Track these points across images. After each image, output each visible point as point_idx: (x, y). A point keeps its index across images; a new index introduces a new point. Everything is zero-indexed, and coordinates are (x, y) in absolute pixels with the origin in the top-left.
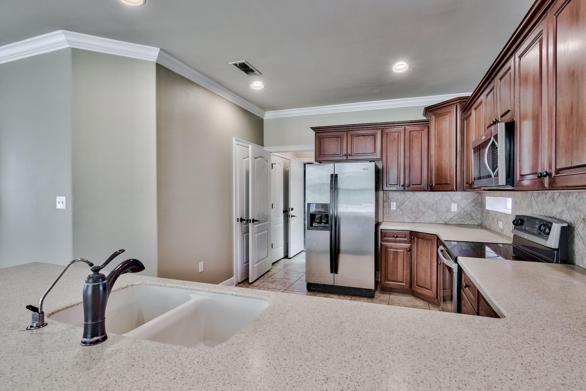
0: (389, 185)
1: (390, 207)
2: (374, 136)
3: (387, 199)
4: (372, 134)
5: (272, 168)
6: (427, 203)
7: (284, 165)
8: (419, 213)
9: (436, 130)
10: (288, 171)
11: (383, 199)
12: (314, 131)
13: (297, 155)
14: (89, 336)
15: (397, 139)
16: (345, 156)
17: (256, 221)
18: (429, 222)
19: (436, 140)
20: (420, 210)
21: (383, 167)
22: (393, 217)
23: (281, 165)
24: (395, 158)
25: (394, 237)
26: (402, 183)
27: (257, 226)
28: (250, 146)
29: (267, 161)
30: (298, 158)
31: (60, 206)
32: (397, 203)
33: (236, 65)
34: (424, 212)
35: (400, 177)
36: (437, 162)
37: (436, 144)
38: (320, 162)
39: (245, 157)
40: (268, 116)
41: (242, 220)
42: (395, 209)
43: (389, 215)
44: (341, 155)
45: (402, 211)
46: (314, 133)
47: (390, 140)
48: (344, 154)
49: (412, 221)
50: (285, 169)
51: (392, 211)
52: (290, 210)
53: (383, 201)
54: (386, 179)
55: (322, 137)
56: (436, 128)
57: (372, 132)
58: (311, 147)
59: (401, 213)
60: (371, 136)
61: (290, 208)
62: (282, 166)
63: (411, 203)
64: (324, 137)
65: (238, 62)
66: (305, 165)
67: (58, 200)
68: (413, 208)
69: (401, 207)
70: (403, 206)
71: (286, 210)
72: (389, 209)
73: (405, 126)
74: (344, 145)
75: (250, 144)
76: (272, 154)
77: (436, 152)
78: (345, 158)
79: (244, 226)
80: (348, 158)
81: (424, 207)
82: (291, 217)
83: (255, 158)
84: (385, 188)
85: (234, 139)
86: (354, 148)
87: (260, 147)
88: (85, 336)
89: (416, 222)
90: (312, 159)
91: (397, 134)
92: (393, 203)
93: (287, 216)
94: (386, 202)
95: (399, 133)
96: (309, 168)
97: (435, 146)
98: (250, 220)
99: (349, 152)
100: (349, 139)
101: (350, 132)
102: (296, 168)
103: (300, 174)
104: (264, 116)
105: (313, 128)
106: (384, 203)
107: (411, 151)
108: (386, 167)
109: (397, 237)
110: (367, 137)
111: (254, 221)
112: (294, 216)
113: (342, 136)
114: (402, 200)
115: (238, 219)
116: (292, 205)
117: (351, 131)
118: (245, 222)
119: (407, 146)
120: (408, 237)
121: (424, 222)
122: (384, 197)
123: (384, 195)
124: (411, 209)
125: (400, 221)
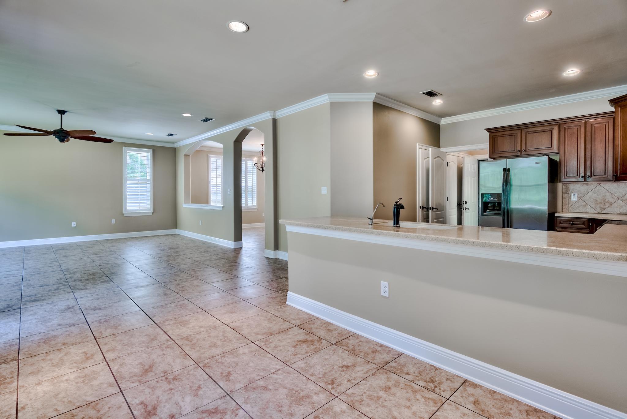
0: (567, 176)
1: (571, 198)
2: (550, 132)
3: (567, 190)
4: (549, 130)
5: (447, 166)
6: (616, 193)
7: (458, 164)
8: (606, 204)
9: (622, 121)
10: (462, 168)
11: (563, 191)
12: (488, 132)
13: (471, 153)
14: (395, 224)
15: (577, 133)
16: (519, 151)
17: (435, 209)
18: (619, 212)
19: (622, 131)
20: (607, 201)
21: (561, 160)
22: (574, 207)
23: (455, 163)
24: (574, 151)
25: (570, 224)
26: (582, 174)
27: (435, 213)
28: (430, 149)
29: (443, 160)
30: (472, 155)
31: (324, 192)
32: (578, 194)
33: (424, 93)
34: (612, 203)
35: (580, 169)
36: (622, 153)
37: (622, 135)
38: (494, 159)
39: (425, 158)
40: (444, 122)
41: (423, 208)
42: (576, 200)
43: (570, 206)
44: (516, 151)
45: (585, 202)
46: (488, 133)
47: (568, 134)
48: (518, 150)
49: (597, 212)
50: (459, 167)
51: (573, 202)
52: (463, 203)
53: (563, 192)
54: (563, 171)
55: (496, 136)
56: (622, 120)
57: (548, 128)
58: (485, 146)
59: (584, 204)
60: (547, 132)
61: (463, 202)
62: (457, 164)
63: (596, 194)
64: (498, 136)
65: (426, 92)
66: (479, 161)
67: (322, 189)
68: (598, 199)
69: (584, 198)
70: (586, 197)
71: (460, 204)
72: (570, 200)
73: (586, 120)
74: (518, 142)
75: (430, 147)
76: (447, 153)
77: (621, 142)
78: (519, 154)
79: (425, 213)
80: (522, 154)
81: (613, 197)
82: (465, 209)
83: (434, 158)
84: (563, 180)
85: (418, 144)
86: (529, 145)
87: (436, 149)
88: (394, 224)
89: (602, 213)
90: (486, 156)
91: (577, 127)
92: (574, 194)
93: (461, 209)
94: (566, 193)
95: (579, 127)
96: (482, 164)
97: (620, 137)
98: (430, 208)
99: (524, 148)
100: (524, 137)
101: (524, 129)
102: (470, 165)
103: (474, 170)
104: (440, 122)
105: (487, 130)
106: (564, 194)
107: (593, 143)
108: (563, 160)
109: (573, 224)
110: (543, 133)
111: (433, 208)
112: (468, 209)
113: (516, 134)
114: (584, 192)
115: (420, 207)
116: (465, 198)
117: (526, 129)
118: (425, 209)
119: (588, 138)
120: (586, 224)
121: (611, 213)
122: (564, 189)
123: (564, 187)
124: (596, 200)
125: (582, 212)
